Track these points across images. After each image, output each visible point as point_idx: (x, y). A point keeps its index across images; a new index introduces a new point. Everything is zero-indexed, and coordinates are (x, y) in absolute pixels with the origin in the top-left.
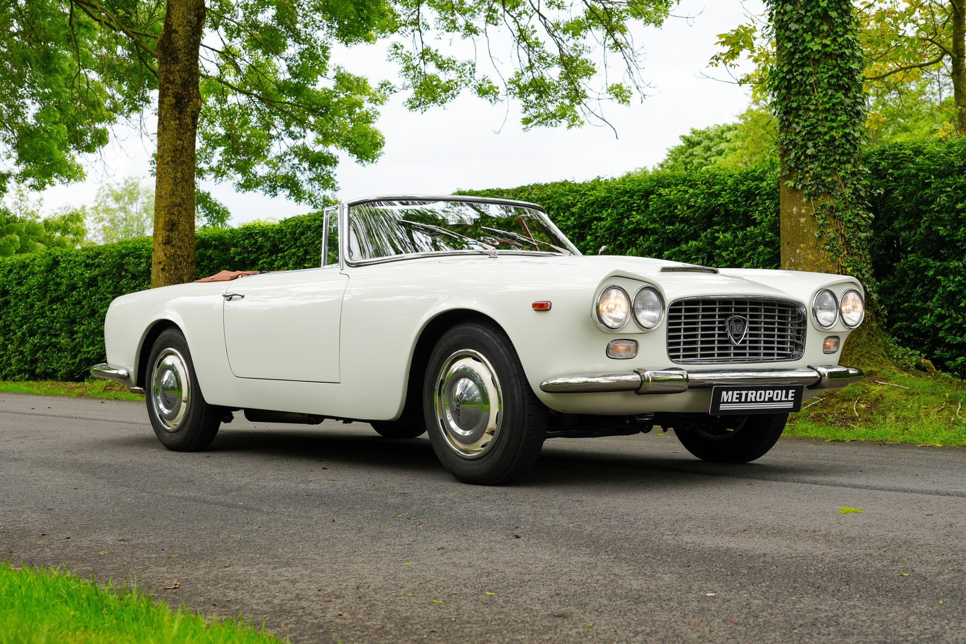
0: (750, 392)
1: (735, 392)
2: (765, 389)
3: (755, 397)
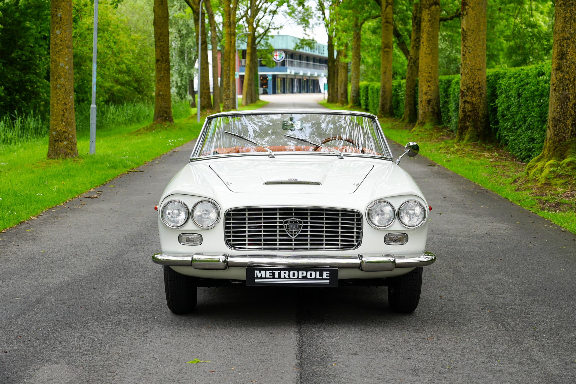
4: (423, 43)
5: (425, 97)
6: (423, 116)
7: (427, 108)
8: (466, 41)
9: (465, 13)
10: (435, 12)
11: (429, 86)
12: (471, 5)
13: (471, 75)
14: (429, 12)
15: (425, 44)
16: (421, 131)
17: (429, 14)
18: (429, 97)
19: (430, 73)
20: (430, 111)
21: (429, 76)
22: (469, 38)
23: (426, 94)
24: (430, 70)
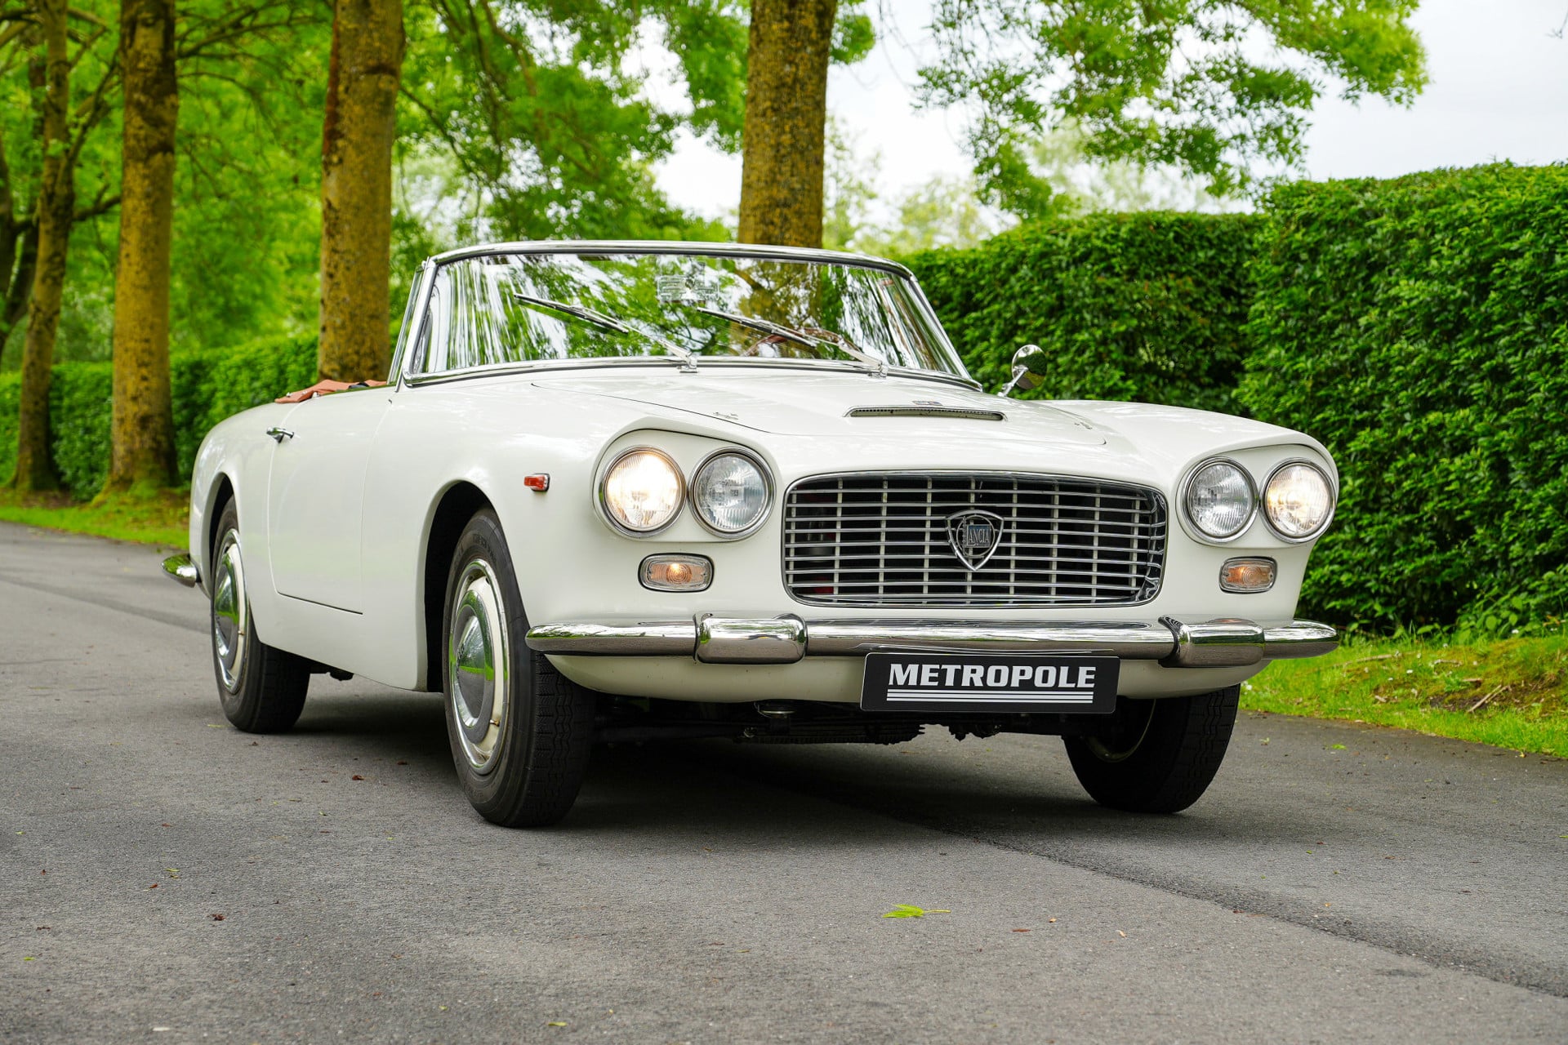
0: (967, 669)
1: (926, 668)
2: (1011, 662)
3: (984, 679)
4: (127, 256)
5: (132, 409)
6: (128, 460)
7: (137, 439)
8: (338, 237)
9: (335, 159)
10: (162, 172)
11: (144, 379)
12: (353, 137)
13: (353, 333)
14: (146, 172)
15: (135, 258)
16: (123, 503)
17: (145, 177)
18: (145, 408)
19: (147, 341)
20: (147, 446)
21: (143, 351)
22: (347, 228)
23: (134, 399)
24: (147, 333)
